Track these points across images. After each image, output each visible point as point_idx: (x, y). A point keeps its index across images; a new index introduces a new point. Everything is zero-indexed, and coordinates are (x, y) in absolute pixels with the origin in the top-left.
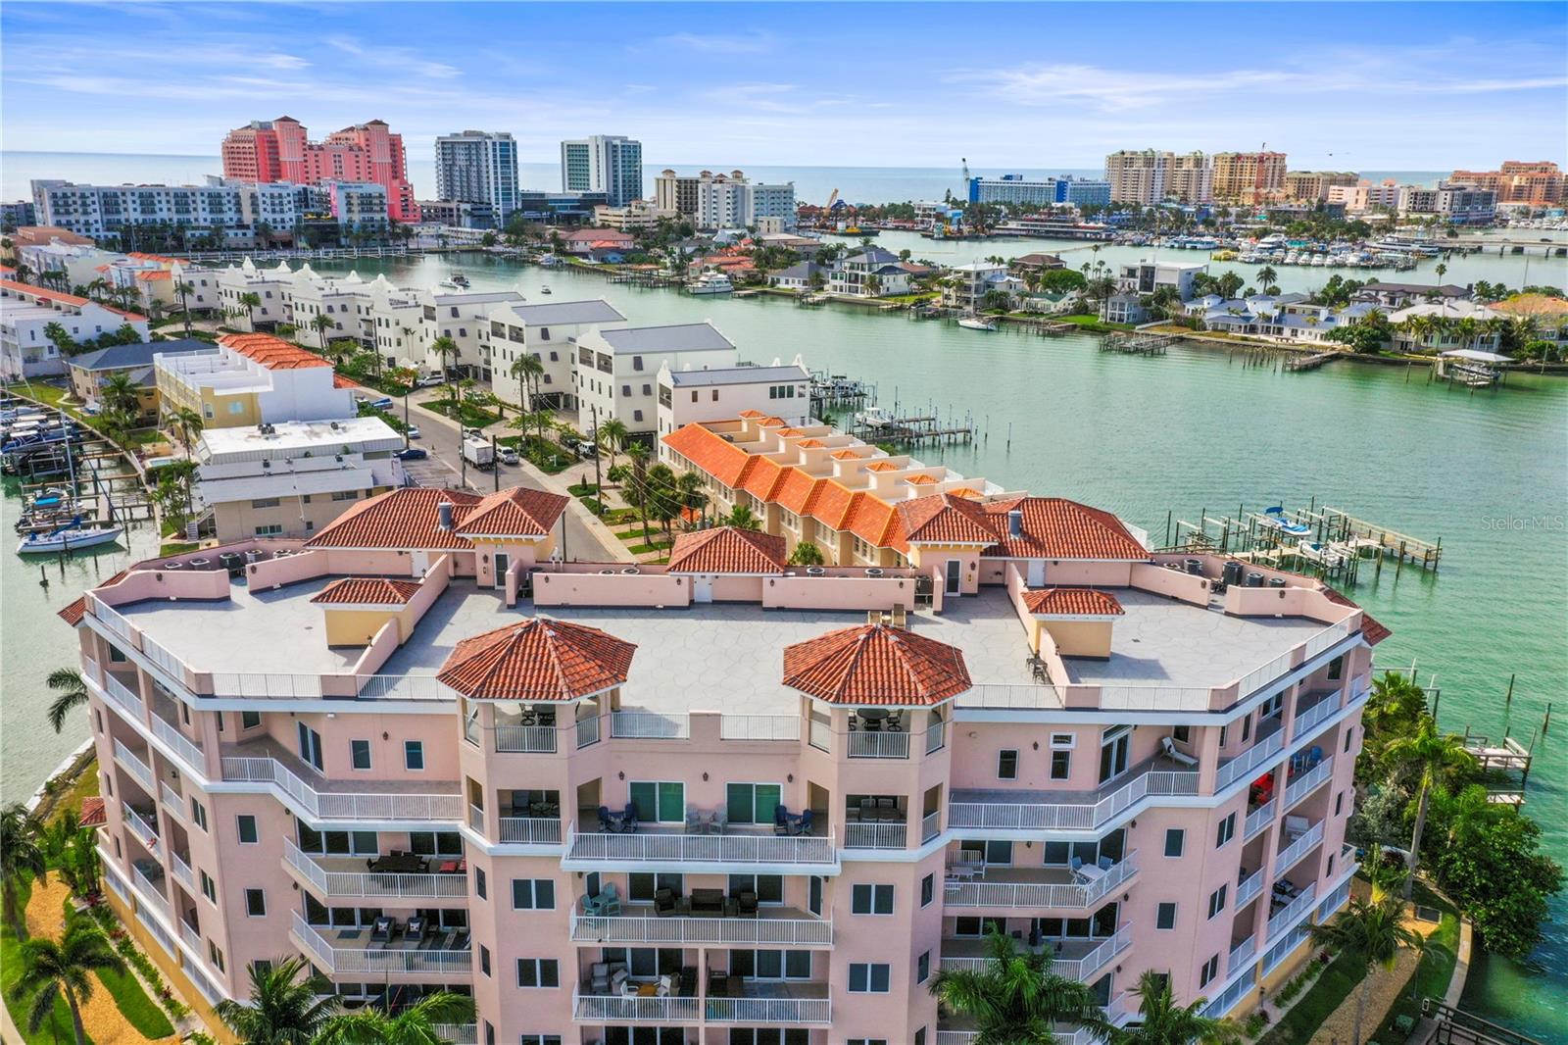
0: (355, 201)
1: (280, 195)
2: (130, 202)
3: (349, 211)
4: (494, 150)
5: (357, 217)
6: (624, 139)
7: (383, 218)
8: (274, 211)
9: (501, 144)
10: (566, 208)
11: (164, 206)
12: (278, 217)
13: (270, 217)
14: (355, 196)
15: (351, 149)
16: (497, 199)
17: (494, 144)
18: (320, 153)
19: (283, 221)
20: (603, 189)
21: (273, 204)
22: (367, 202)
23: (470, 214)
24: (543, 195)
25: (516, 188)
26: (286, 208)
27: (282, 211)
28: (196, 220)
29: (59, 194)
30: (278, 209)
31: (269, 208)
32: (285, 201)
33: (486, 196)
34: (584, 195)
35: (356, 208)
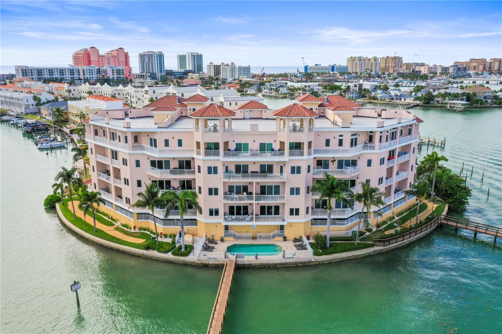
0: (115, 71)
1: (92, 70)
2: (45, 72)
3: (113, 74)
4: (157, 57)
5: (115, 76)
6: (197, 53)
7: (123, 77)
8: (90, 75)
9: (159, 55)
10: (179, 75)
11: (56, 73)
12: (91, 76)
13: (89, 76)
14: (115, 70)
15: (113, 57)
16: (158, 72)
17: (157, 55)
18: (103, 58)
19: (93, 77)
20: (191, 69)
21: (90, 72)
22: (118, 72)
23: (150, 77)
24: (172, 70)
25: (164, 69)
26: (94, 74)
27: (92, 75)
28: (66, 77)
29: (24, 70)
30: (91, 74)
31: (88, 74)
32: (93, 71)
33: (154, 71)
34: (185, 70)
35: (115, 74)
